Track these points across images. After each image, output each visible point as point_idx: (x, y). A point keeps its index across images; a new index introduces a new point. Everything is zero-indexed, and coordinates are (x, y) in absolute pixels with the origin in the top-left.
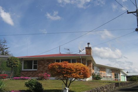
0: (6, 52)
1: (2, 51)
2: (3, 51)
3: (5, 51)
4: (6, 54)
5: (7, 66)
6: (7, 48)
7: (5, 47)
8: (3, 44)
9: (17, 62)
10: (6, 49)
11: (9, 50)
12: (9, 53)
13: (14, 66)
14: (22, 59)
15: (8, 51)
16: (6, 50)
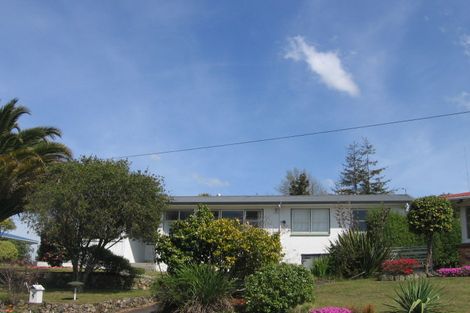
0: (376, 184)
1: (361, 182)
2: (367, 183)
3: (372, 181)
4: (376, 189)
5: (412, 228)
6: (377, 172)
7: (372, 168)
8: (364, 158)
9: (445, 212)
10: (374, 172)
11: (384, 176)
12: (388, 187)
13: (436, 229)
14: (461, 200)
15: (381, 181)
16: (376, 176)
